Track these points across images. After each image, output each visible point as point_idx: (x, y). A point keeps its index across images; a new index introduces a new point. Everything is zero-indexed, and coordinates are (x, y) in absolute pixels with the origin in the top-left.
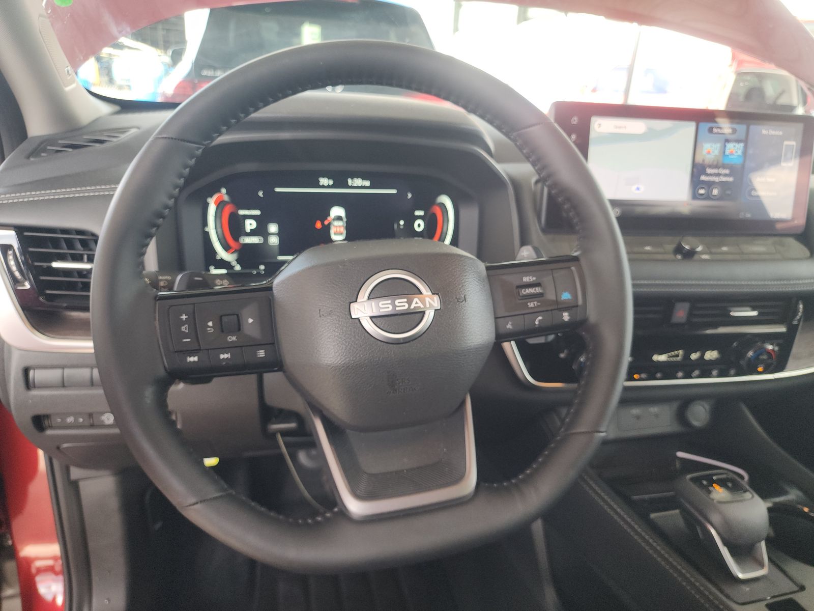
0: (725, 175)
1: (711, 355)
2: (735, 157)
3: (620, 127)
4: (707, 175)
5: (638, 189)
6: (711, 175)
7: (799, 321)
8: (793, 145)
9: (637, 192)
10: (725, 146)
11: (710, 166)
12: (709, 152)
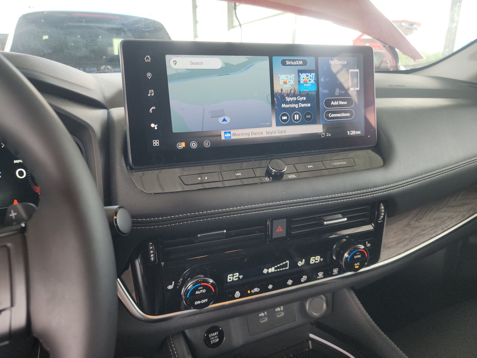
0: (303, 102)
1: (315, 260)
2: (309, 85)
3: (197, 64)
4: (286, 103)
5: (224, 120)
6: (291, 102)
7: (383, 219)
8: (358, 72)
9: (225, 123)
10: (299, 76)
11: (288, 95)
12: (285, 83)
